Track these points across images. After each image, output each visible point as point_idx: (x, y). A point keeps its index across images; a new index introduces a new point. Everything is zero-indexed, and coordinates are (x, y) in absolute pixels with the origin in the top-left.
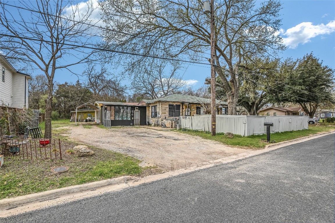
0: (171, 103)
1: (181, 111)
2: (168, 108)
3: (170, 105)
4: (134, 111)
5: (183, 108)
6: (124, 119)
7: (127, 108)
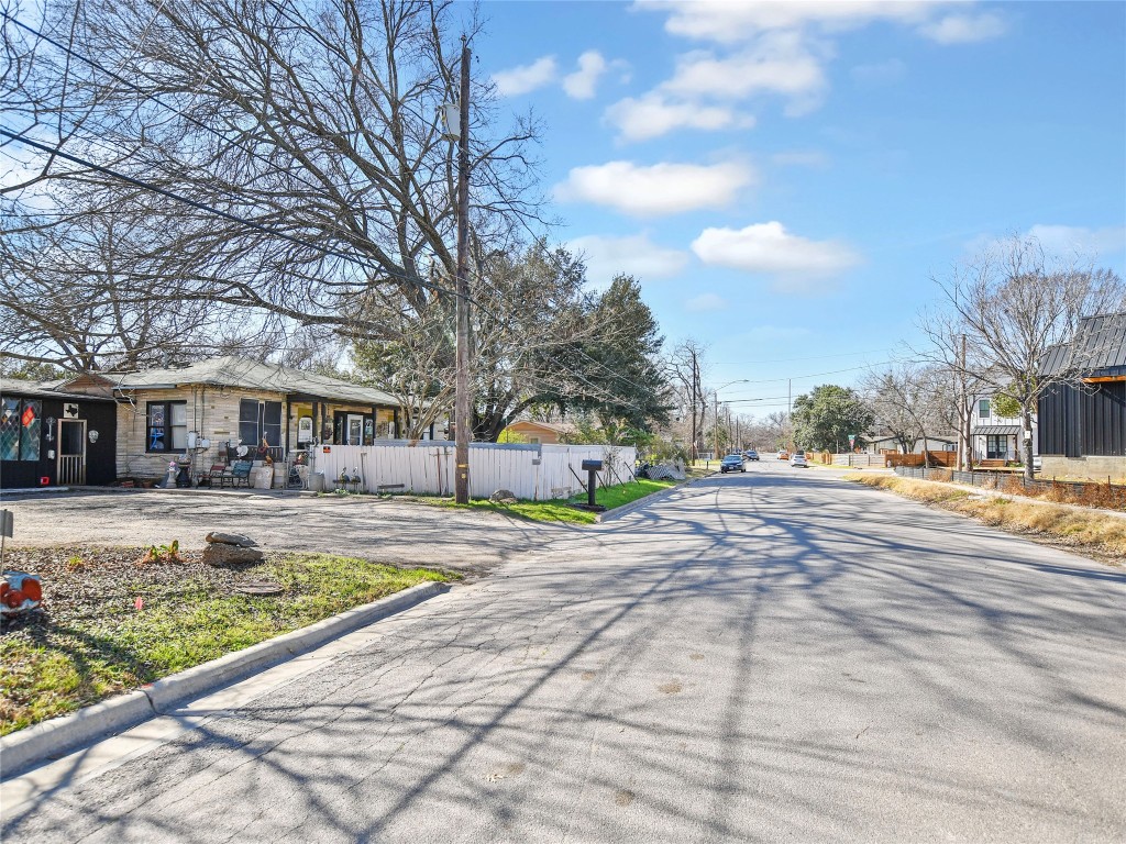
0: (249, 397)
1: (283, 426)
2: (238, 415)
3: (244, 404)
4: (60, 421)
5: (289, 417)
6: (28, 455)
7: (23, 404)
